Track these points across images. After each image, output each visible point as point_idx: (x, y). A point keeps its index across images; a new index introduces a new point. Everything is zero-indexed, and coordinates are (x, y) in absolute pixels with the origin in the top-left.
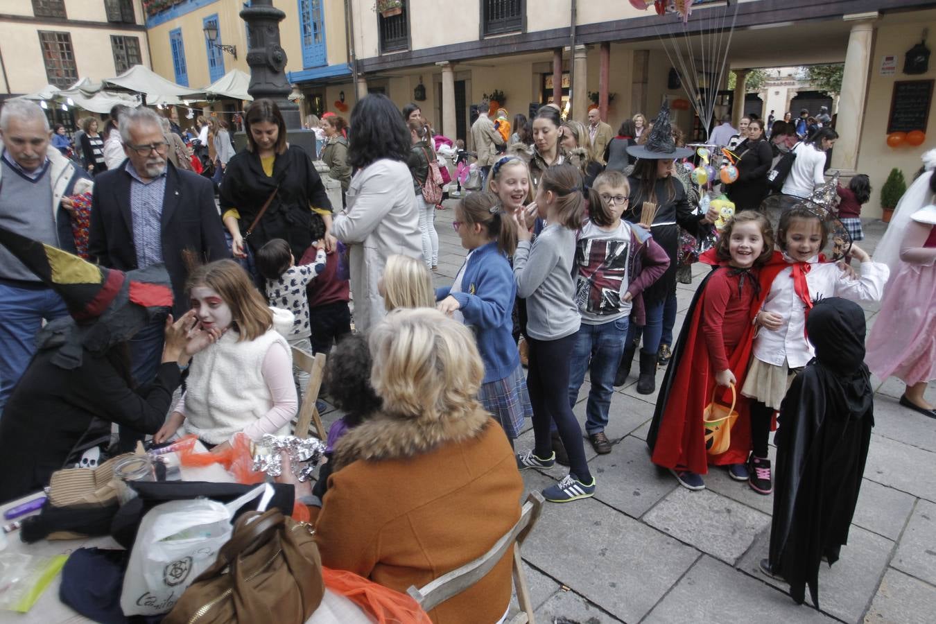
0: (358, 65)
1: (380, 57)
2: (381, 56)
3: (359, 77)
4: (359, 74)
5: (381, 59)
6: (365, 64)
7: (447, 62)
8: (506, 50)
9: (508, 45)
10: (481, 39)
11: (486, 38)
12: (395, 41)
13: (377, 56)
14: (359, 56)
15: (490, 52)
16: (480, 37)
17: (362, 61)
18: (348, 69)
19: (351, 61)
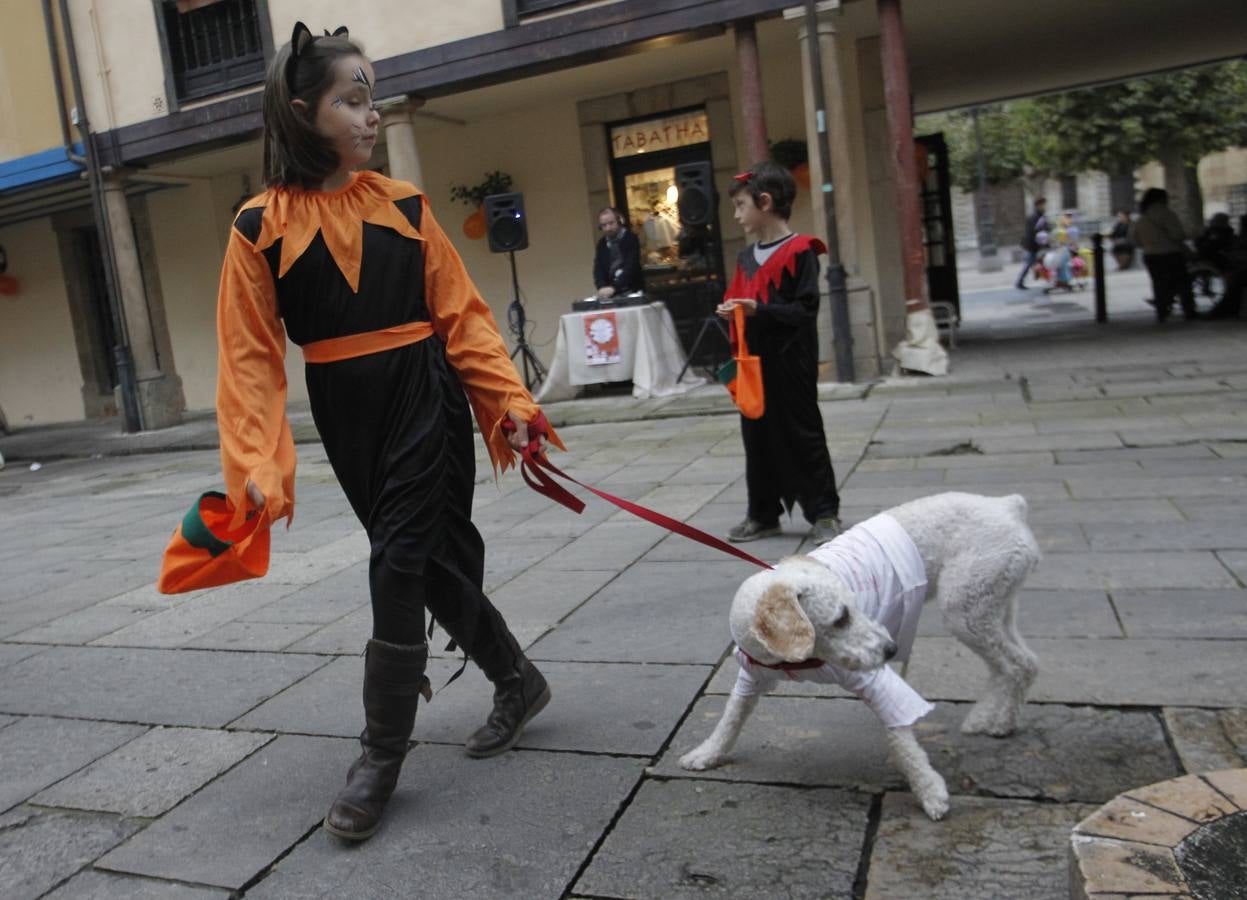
0: (104, 146)
1: (173, 115)
2: (178, 113)
3: (107, 177)
4: (107, 168)
5: (173, 124)
6: (122, 141)
7: (402, 98)
8: (594, 42)
9: (595, 29)
10: (511, 26)
11: (524, 22)
12: (219, 70)
13: (164, 112)
14: (101, 124)
15: (543, 53)
16: (507, 20)
17: (114, 134)
18: (69, 160)
19: (78, 138)
